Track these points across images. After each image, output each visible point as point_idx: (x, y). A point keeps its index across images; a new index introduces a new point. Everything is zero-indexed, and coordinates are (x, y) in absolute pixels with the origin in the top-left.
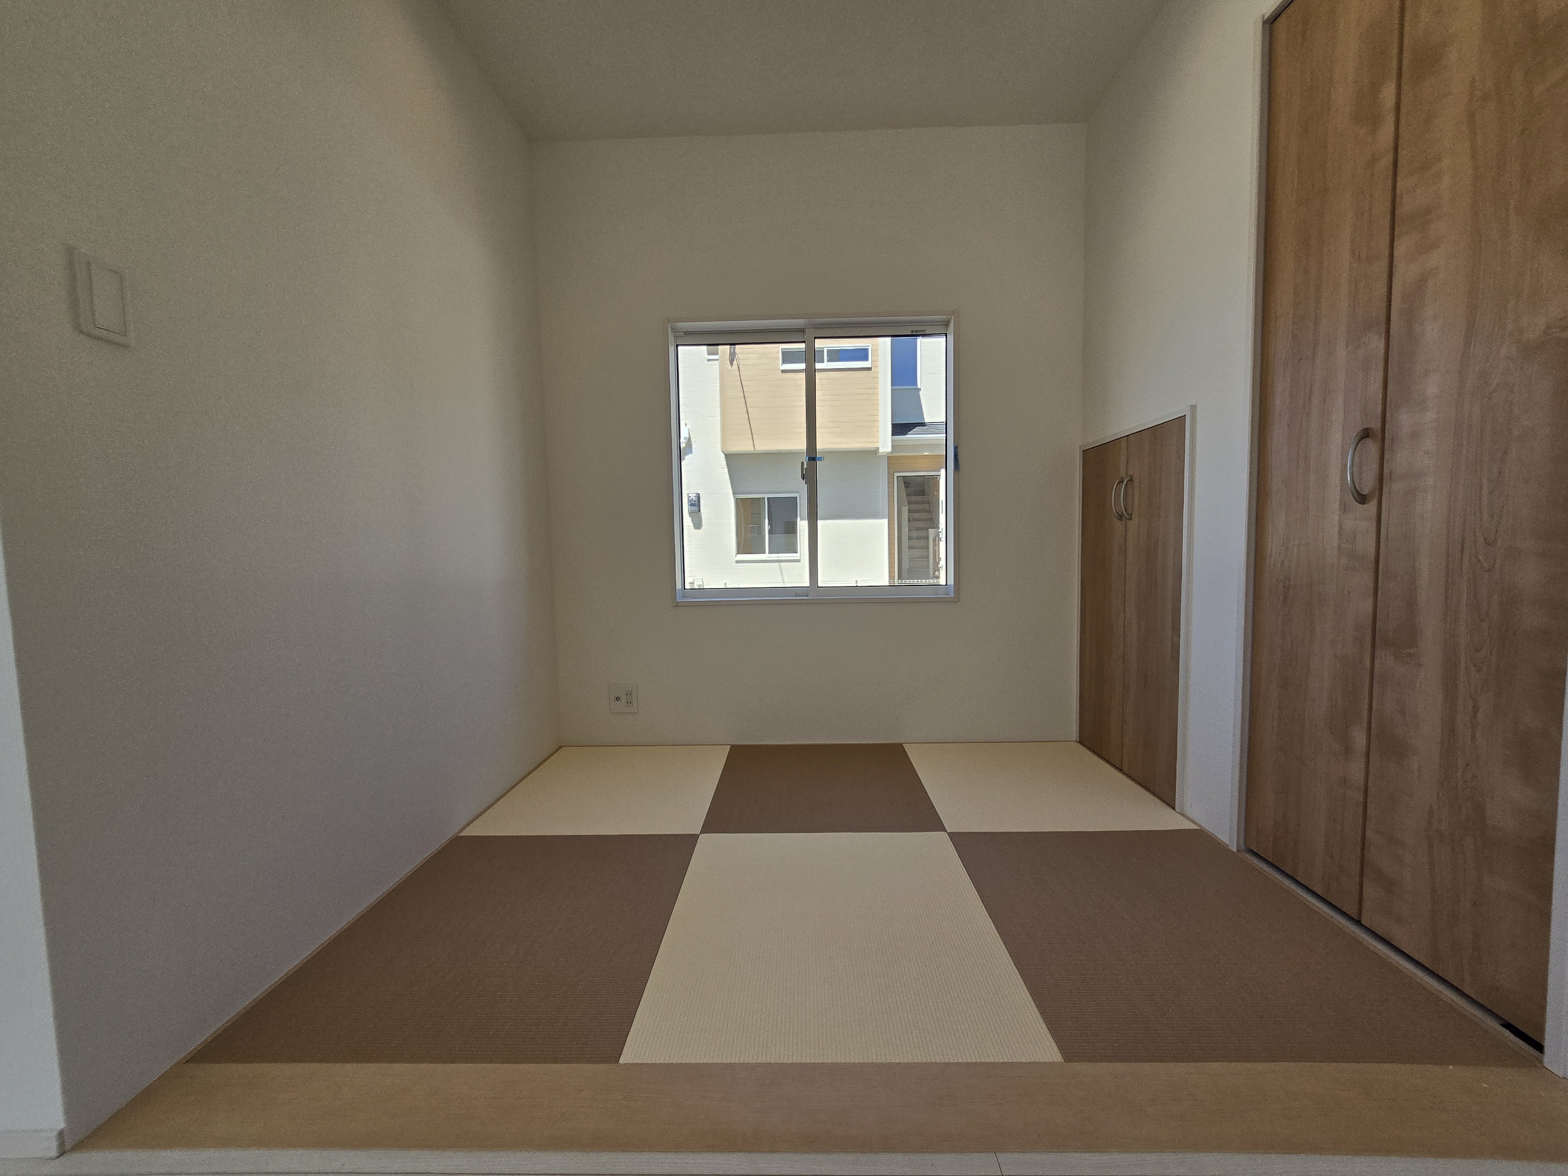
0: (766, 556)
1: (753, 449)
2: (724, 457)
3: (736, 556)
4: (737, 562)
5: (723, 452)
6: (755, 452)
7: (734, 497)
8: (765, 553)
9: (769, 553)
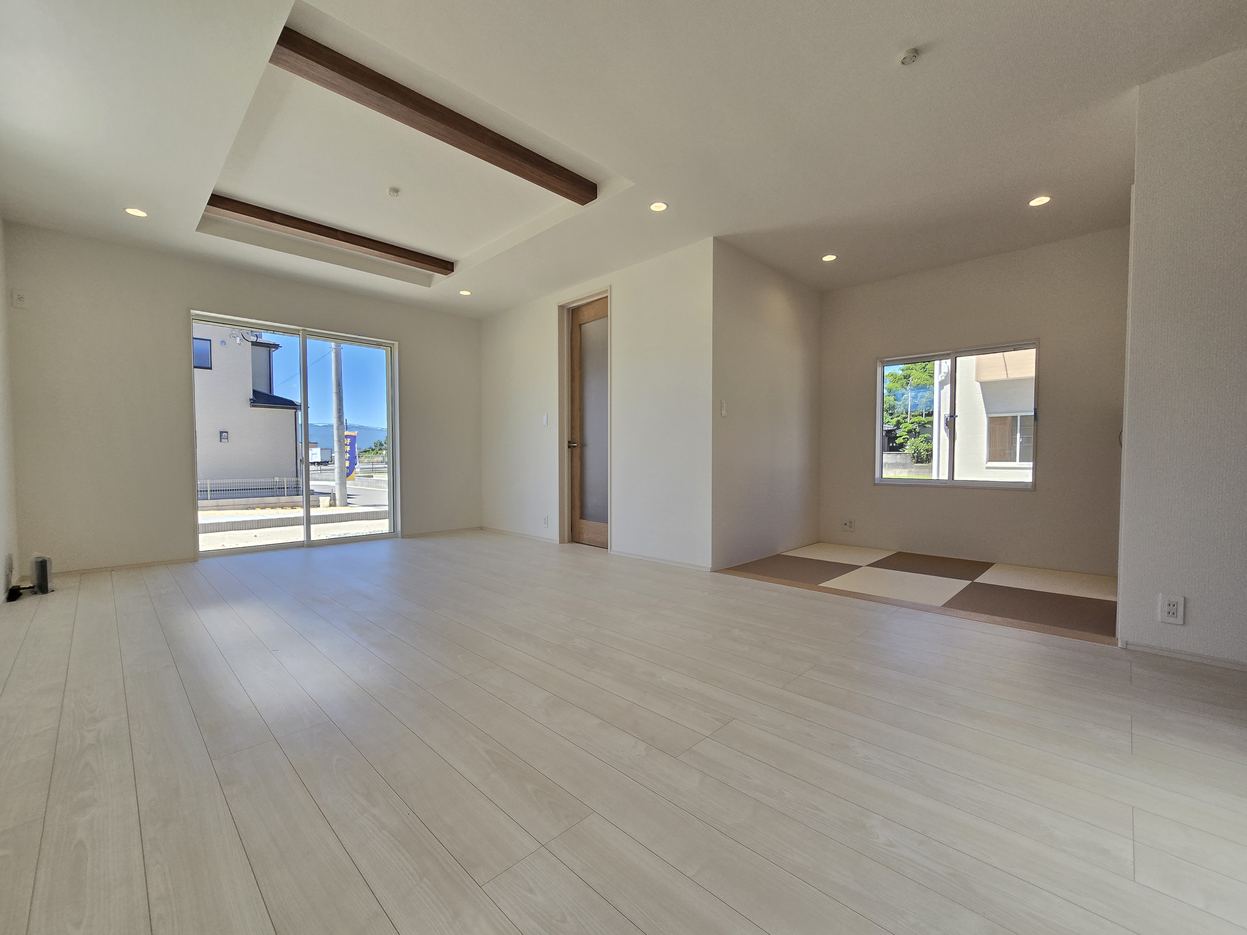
0: (1017, 464)
1: (1006, 377)
2: (979, 385)
3: (986, 463)
4: (987, 468)
5: (977, 381)
6: (1008, 379)
7: (987, 416)
8: (1016, 461)
9: (1020, 461)
